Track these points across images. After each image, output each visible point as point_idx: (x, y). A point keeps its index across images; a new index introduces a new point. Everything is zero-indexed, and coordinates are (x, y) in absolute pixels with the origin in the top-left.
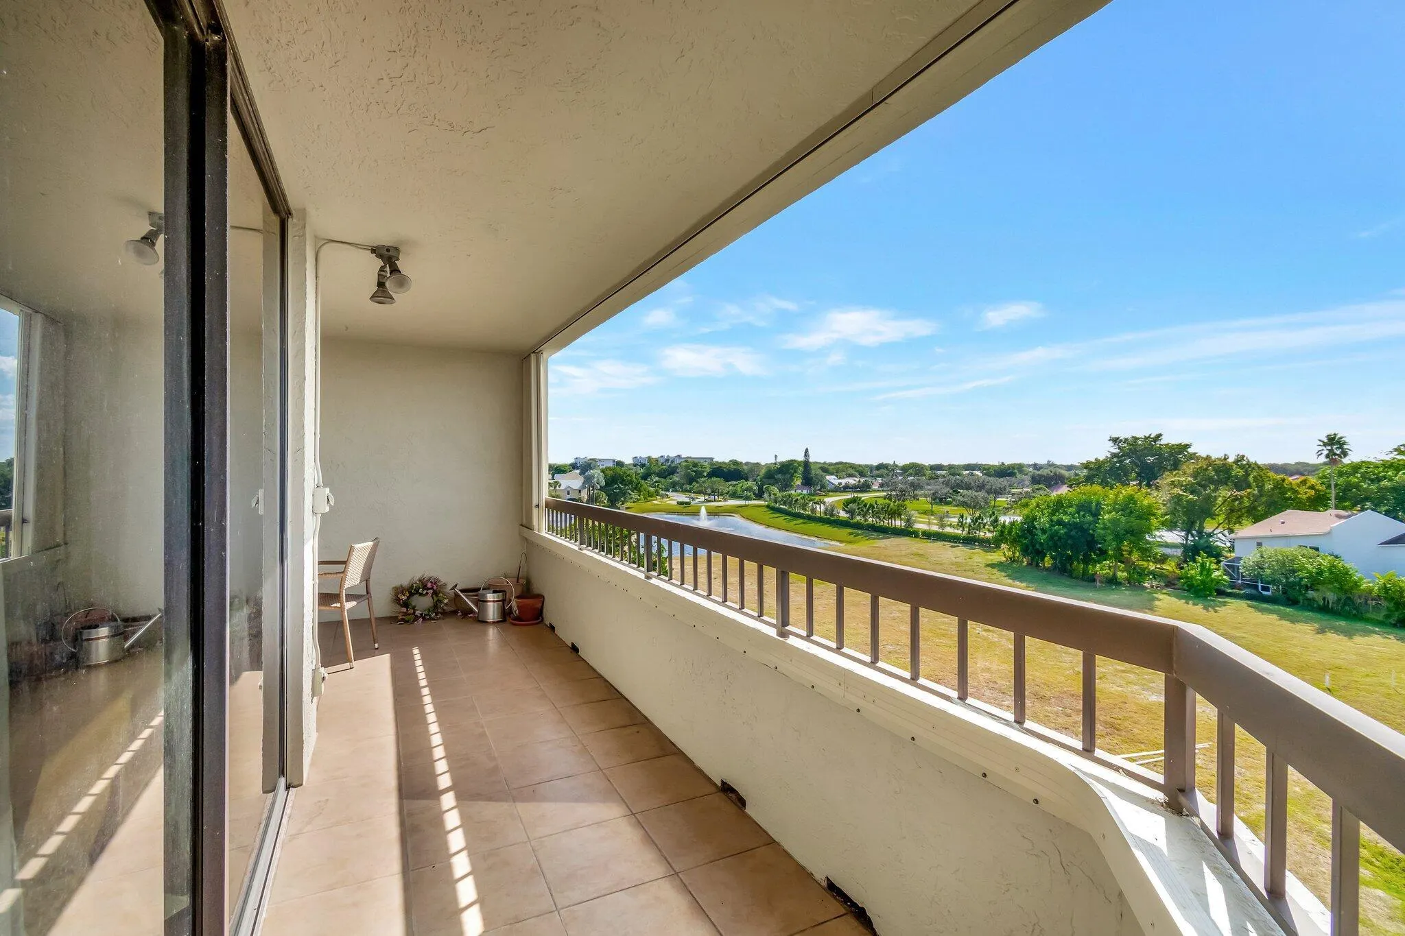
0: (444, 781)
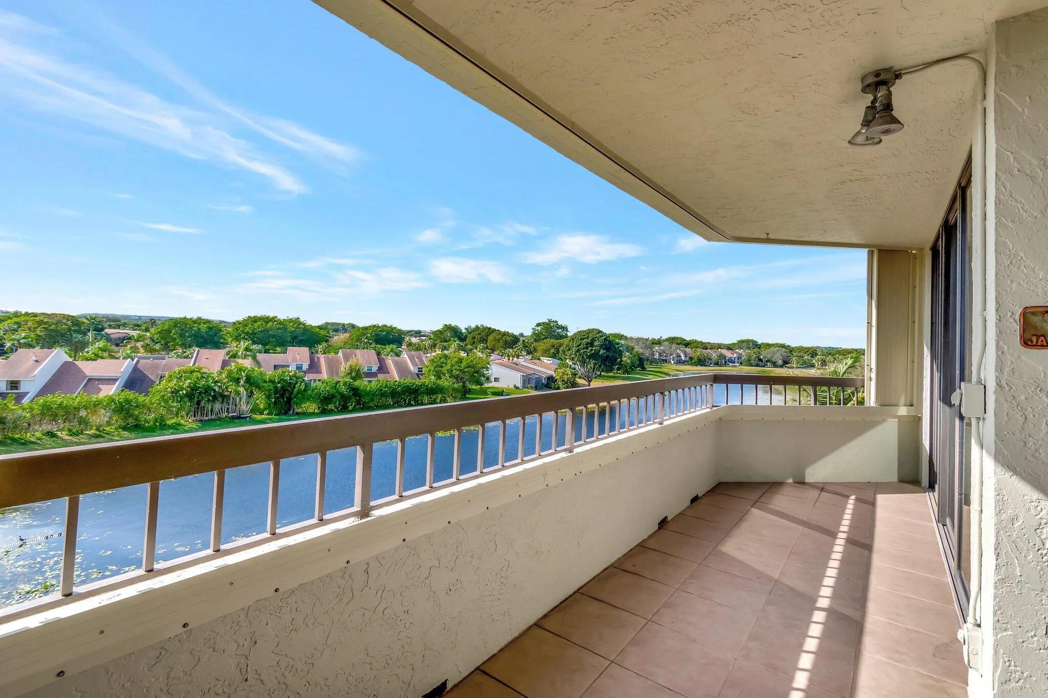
0: (819, 616)
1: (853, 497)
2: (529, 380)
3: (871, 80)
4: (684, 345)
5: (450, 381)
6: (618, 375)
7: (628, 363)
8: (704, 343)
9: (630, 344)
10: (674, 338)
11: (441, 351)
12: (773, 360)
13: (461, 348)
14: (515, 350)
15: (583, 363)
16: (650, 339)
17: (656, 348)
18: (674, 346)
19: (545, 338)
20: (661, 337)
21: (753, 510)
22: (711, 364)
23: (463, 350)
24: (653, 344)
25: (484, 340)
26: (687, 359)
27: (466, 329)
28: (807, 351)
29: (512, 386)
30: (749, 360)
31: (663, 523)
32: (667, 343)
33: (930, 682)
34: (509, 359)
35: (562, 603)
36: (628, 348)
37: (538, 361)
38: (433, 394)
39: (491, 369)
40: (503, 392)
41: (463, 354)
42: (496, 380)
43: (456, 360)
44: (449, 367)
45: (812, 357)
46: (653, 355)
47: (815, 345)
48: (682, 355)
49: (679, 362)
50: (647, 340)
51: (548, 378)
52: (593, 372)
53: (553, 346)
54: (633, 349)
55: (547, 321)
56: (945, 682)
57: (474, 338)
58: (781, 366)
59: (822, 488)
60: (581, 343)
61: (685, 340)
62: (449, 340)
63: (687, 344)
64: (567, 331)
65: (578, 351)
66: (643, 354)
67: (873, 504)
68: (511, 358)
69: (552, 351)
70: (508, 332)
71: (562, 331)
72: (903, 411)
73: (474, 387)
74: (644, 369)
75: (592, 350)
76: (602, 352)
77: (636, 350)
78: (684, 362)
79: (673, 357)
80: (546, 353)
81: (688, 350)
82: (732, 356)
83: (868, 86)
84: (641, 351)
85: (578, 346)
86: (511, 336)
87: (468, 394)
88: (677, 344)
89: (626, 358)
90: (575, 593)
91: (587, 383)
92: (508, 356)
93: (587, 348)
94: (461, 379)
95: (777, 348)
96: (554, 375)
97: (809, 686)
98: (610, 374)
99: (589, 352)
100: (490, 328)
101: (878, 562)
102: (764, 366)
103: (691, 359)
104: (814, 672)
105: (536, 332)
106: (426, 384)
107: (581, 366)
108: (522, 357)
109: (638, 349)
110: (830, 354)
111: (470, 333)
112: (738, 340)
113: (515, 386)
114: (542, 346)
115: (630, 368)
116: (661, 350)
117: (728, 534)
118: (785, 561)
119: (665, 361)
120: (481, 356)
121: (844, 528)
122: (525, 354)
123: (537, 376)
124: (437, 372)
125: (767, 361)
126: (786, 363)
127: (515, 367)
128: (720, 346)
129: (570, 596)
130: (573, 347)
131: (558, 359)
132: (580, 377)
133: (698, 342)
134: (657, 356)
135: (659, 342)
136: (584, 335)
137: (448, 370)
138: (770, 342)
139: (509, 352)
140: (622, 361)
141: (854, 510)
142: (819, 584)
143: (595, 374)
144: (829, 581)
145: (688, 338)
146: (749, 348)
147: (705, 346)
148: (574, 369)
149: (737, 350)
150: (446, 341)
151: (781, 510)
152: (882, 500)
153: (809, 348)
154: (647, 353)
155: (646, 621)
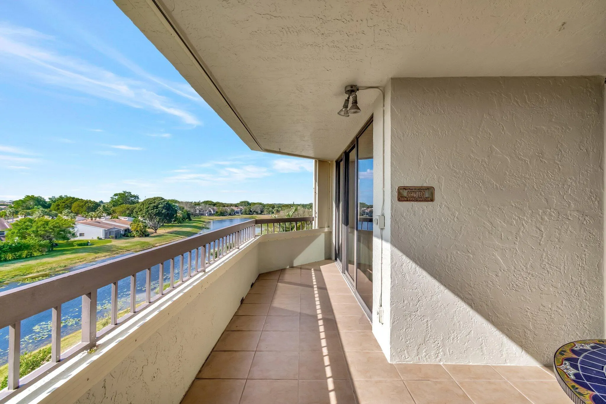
1: (313, 269)
2: (110, 232)
3: (349, 88)
4: (213, 205)
5: (36, 240)
6: (174, 224)
7: (181, 217)
8: (224, 204)
9: (182, 205)
10: (207, 202)
11: (25, 217)
12: (256, 211)
13: (45, 214)
14: (98, 212)
15: (151, 219)
16: (193, 202)
17: (198, 207)
18: (207, 206)
19: (122, 204)
20: (200, 201)
21: (279, 284)
22: (227, 215)
23: (47, 215)
24: (195, 205)
25: (68, 206)
26: (215, 213)
27: (50, 199)
28: (271, 206)
29: (95, 238)
30: (245, 212)
31: (242, 301)
32: (204, 204)
33: (362, 334)
34: (92, 220)
35: (206, 360)
36: (180, 208)
37: (117, 220)
38: (18, 251)
39: (77, 228)
40: (88, 243)
41: (46, 218)
42: (81, 235)
43: (41, 223)
44: (34, 229)
45: (273, 208)
46: (196, 211)
47: (274, 203)
48: (212, 211)
49: (211, 215)
50: (192, 203)
51: (126, 230)
52: (158, 224)
53: (128, 209)
54: (183, 208)
55: (123, 192)
56: (366, 332)
57: (58, 205)
58: (260, 214)
59: (301, 268)
60: (149, 207)
61: (213, 202)
62: (33, 208)
63: (215, 204)
64: (138, 198)
65: (148, 211)
66: (189, 211)
67: (320, 271)
68: (94, 219)
69: (128, 212)
70: (90, 200)
71: (135, 199)
72: (326, 230)
73: (61, 242)
74: (190, 220)
75: (157, 211)
76: (164, 211)
77: (185, 209)
78: (213, 214)
79: (207, 212)
80: (123, 213)
81: (215, 208)
82: (238, 210)
83: (348, 91)
84: (188, 209)
85: (147, 208)
86: (93, 203)
87: (55, 247)
88: (209, 204)
89: (179, 214)
90: (211, 352)
91: (154, 231)
92: (91, 217)
93: (153, 209)
94: (47, 237)
95: (258, 205)
96: (130, 228)
97: (329, 352)
98: (170, 224)
99: (155, 212)
100: (73, 198)
101: (331, 294)
102: (252, 214)
103: (217, 212)
104: (328, 346)
105: (114, 200)
106: (10, 244)
107: (149, 221)
108: (103, 218)
109: (187, 208)
110: (280, 207)
111: (55, 202)
112: (241, 201)
113: (98, 238)
114: (118, 209)
115: (182, 220)
116: (200, 208)
117: (273, 298)
118: (300, 303)
119: (202, 214)
120: (66, 218)
121: (315, 283)
122: (106, 215)
123: (117, 230)
124: (22, 233)
125: (254, 212)
126: (262, 212)
127: (99, 225)
128: (231, 205)
129: (210, 355)
130: (144, 209)
131: (132, 217)
132: (149, 228)
133: (220, 203)
134: (198, 212)
135: (198, 204)
136: (152, 201)
137: (33, 231)
138: (255, 202)
139: (92, 214)
140: (177, 216)
141: (315, 274)
142: (316, 310)
143: (160, 225)
144: (318, 307)
145: (215, 201)
146: (245, 206)
147: (224, 205)
148: (145, 223)
149: (240, 207)
150: (29, 209)
151: (288, 281)
152: (322, 268)
153: (271, 204)
154: (192, 211)
155: (254, 352)
